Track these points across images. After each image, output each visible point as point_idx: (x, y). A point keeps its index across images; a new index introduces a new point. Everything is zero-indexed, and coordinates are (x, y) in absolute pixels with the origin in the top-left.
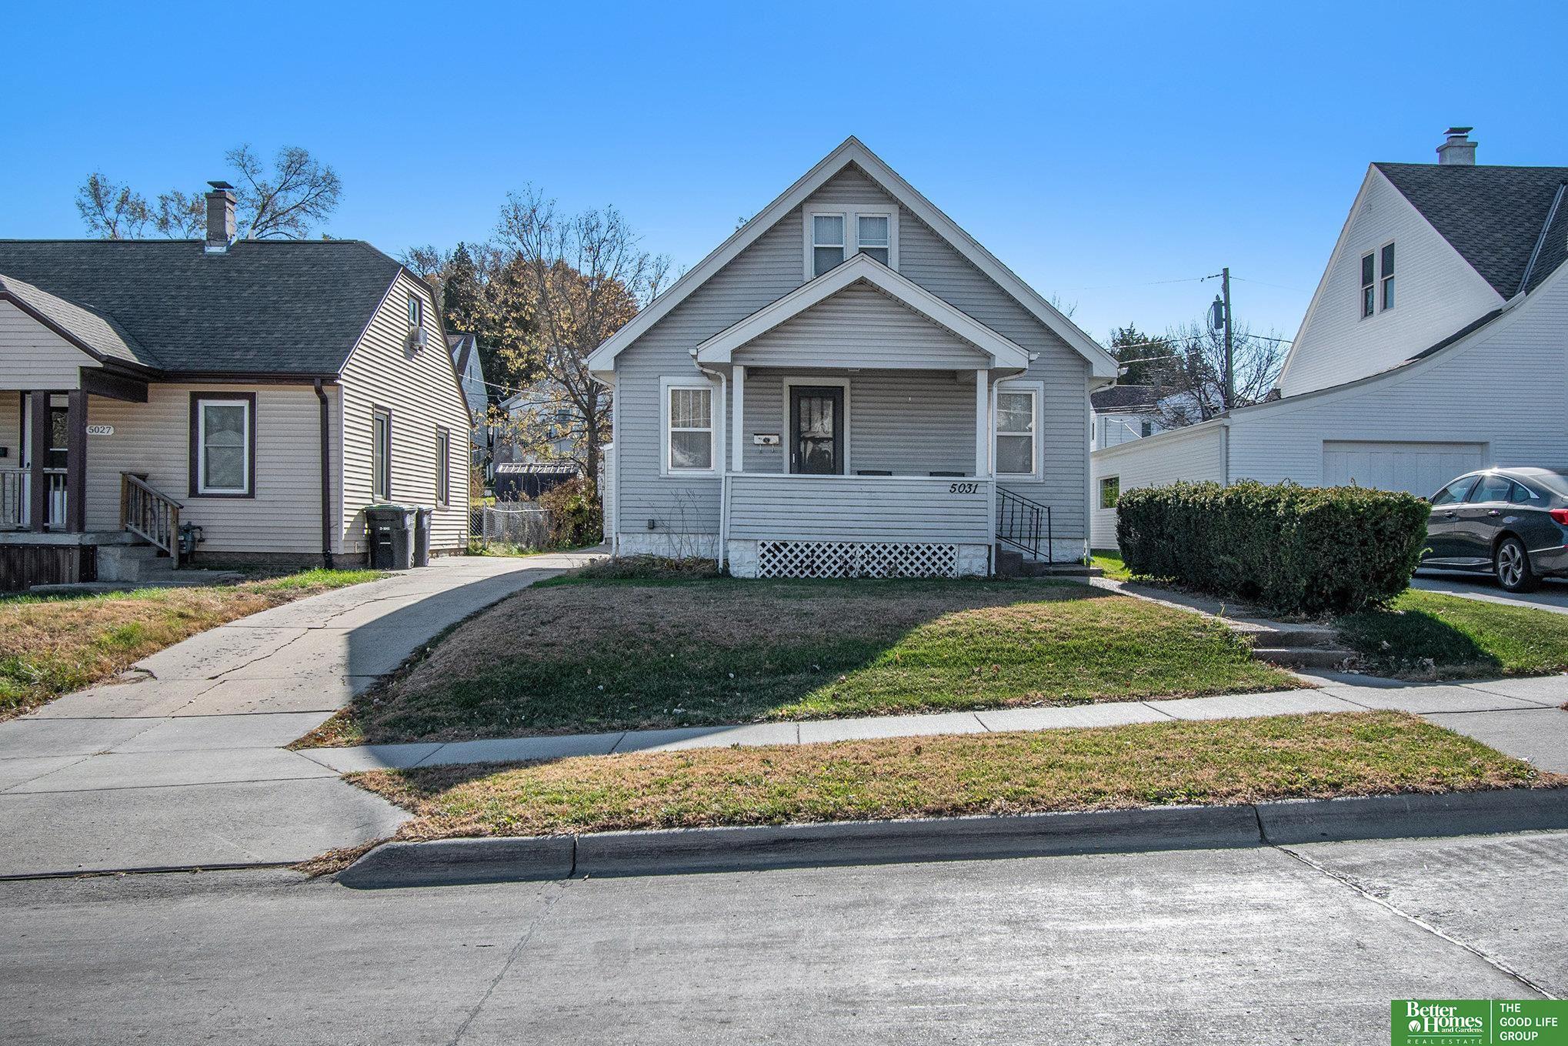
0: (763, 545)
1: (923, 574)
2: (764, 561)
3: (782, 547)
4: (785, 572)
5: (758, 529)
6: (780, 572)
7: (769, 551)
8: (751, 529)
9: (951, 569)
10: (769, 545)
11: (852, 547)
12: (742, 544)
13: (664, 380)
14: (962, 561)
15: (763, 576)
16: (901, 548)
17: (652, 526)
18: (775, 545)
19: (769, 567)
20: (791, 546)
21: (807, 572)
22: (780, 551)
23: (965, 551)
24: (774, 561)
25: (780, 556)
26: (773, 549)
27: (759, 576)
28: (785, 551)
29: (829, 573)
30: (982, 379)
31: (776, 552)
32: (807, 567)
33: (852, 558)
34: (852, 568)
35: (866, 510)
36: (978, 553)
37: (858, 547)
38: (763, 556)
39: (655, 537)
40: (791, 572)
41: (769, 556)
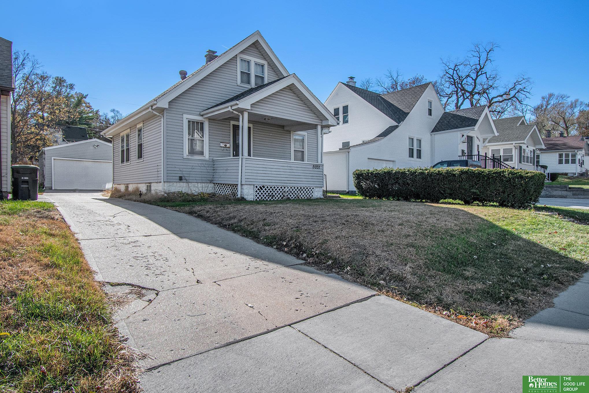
0: (257, 187)
1: (305, 198)
2: (257, 193)
3: (263, 188)
5: (254, 180)
6: (262, 198)
7: (258, 189)
8: (252, 180)
9: (312, 196)
10: (258, 187)
11: (285, 188)
12: (249, 186)
14: (315, 193)
15: (256, 200)
16: (299, 188)
17: (181, 179)
18: (260, 187)
19: (258, 196)
20: (266, 187)
21: (270, 198)
22: (262, 189)
23: (317, 189)
24: (260, 194)
25: (262, 191)
26: (260, 188)
28: (264, 189)
29: (277, 198)
30: (319, 127)
32: (270, 196)
33: (284, 192)
34: (284, 196)
35: (289, 174)
36: (320, 190)
37: (286, 188)
38: (256, 191)
39: (182, 184)
40: (265, 198)
41: (258, 191)
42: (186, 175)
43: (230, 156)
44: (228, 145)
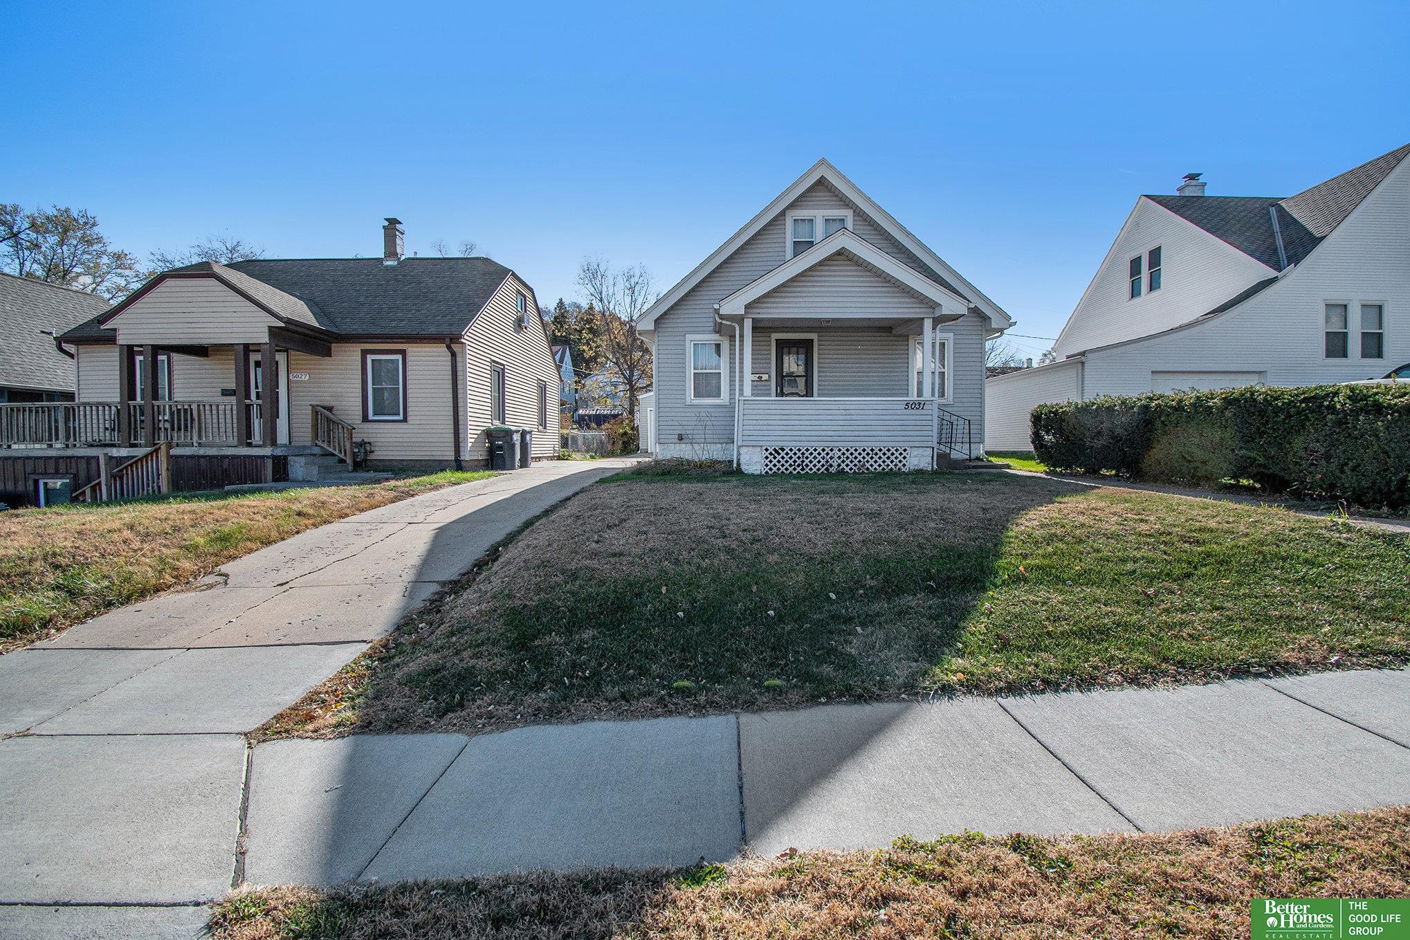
0: (767, 450)
1: (884, 469)
2: (767, 461)
3: (780, 451)
4: (783, 469)
5: (763, 438)
6: (779, 469)
7: (771, 454)
8: (758, 438)
9: (904, 465)
10: (771, 450)
11: (832, 450)
12: (751, 448)
13: (689, 337)
14: (912, 459)
15: (767, 472)
16: (868, 450)
17: (681, 438)
18: (775, 450)
19: (771, 465)
20: (787, 450)
21: (799, 469)
22: (779, 454)
23: (915, 452)
24: (775, 461)
25: (779, 458)
26: (773, 452)
27: (763, 473)
28: (783, 454)
29: (815, 470)
30: (928, 324)
31: (776, 455)
32: (799, 466)
33: (831, 458)
34: (831, 466)
35: (842, 423)
36: (925, 453)
37: (836, 450)
38: (767, 458)
39: (683, 446)
40: (787, 469)
41: (771, 457)
42: (688, 432)
43: (769, 395)
44: (765, 377)
